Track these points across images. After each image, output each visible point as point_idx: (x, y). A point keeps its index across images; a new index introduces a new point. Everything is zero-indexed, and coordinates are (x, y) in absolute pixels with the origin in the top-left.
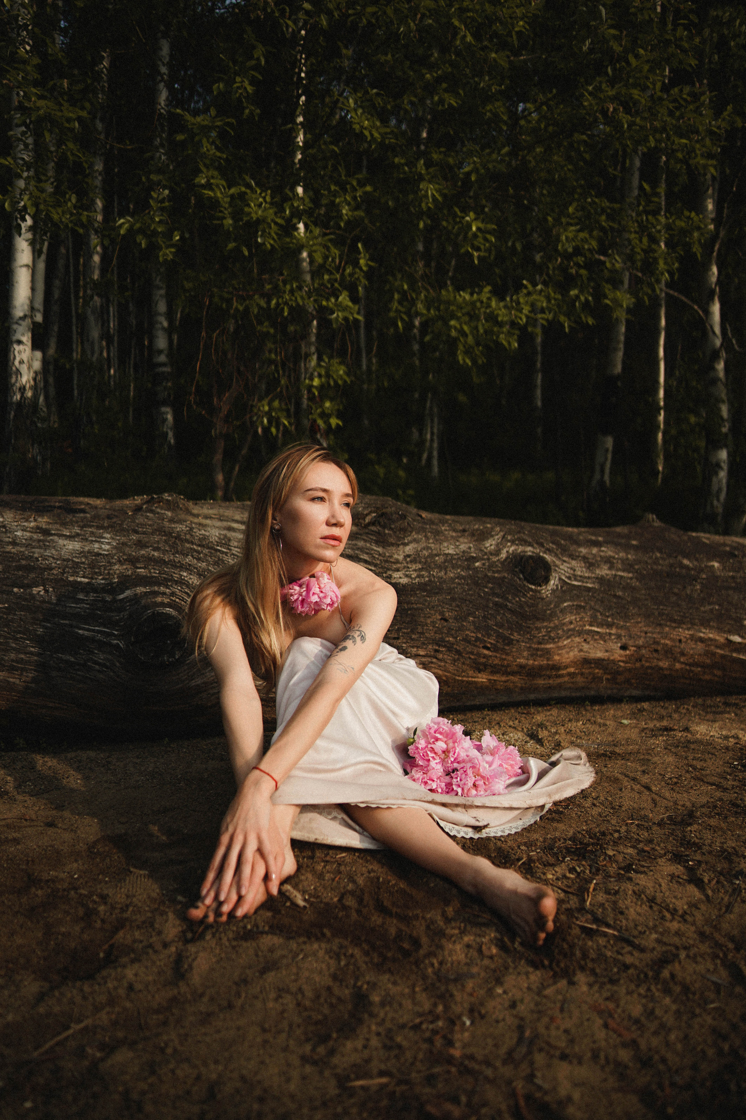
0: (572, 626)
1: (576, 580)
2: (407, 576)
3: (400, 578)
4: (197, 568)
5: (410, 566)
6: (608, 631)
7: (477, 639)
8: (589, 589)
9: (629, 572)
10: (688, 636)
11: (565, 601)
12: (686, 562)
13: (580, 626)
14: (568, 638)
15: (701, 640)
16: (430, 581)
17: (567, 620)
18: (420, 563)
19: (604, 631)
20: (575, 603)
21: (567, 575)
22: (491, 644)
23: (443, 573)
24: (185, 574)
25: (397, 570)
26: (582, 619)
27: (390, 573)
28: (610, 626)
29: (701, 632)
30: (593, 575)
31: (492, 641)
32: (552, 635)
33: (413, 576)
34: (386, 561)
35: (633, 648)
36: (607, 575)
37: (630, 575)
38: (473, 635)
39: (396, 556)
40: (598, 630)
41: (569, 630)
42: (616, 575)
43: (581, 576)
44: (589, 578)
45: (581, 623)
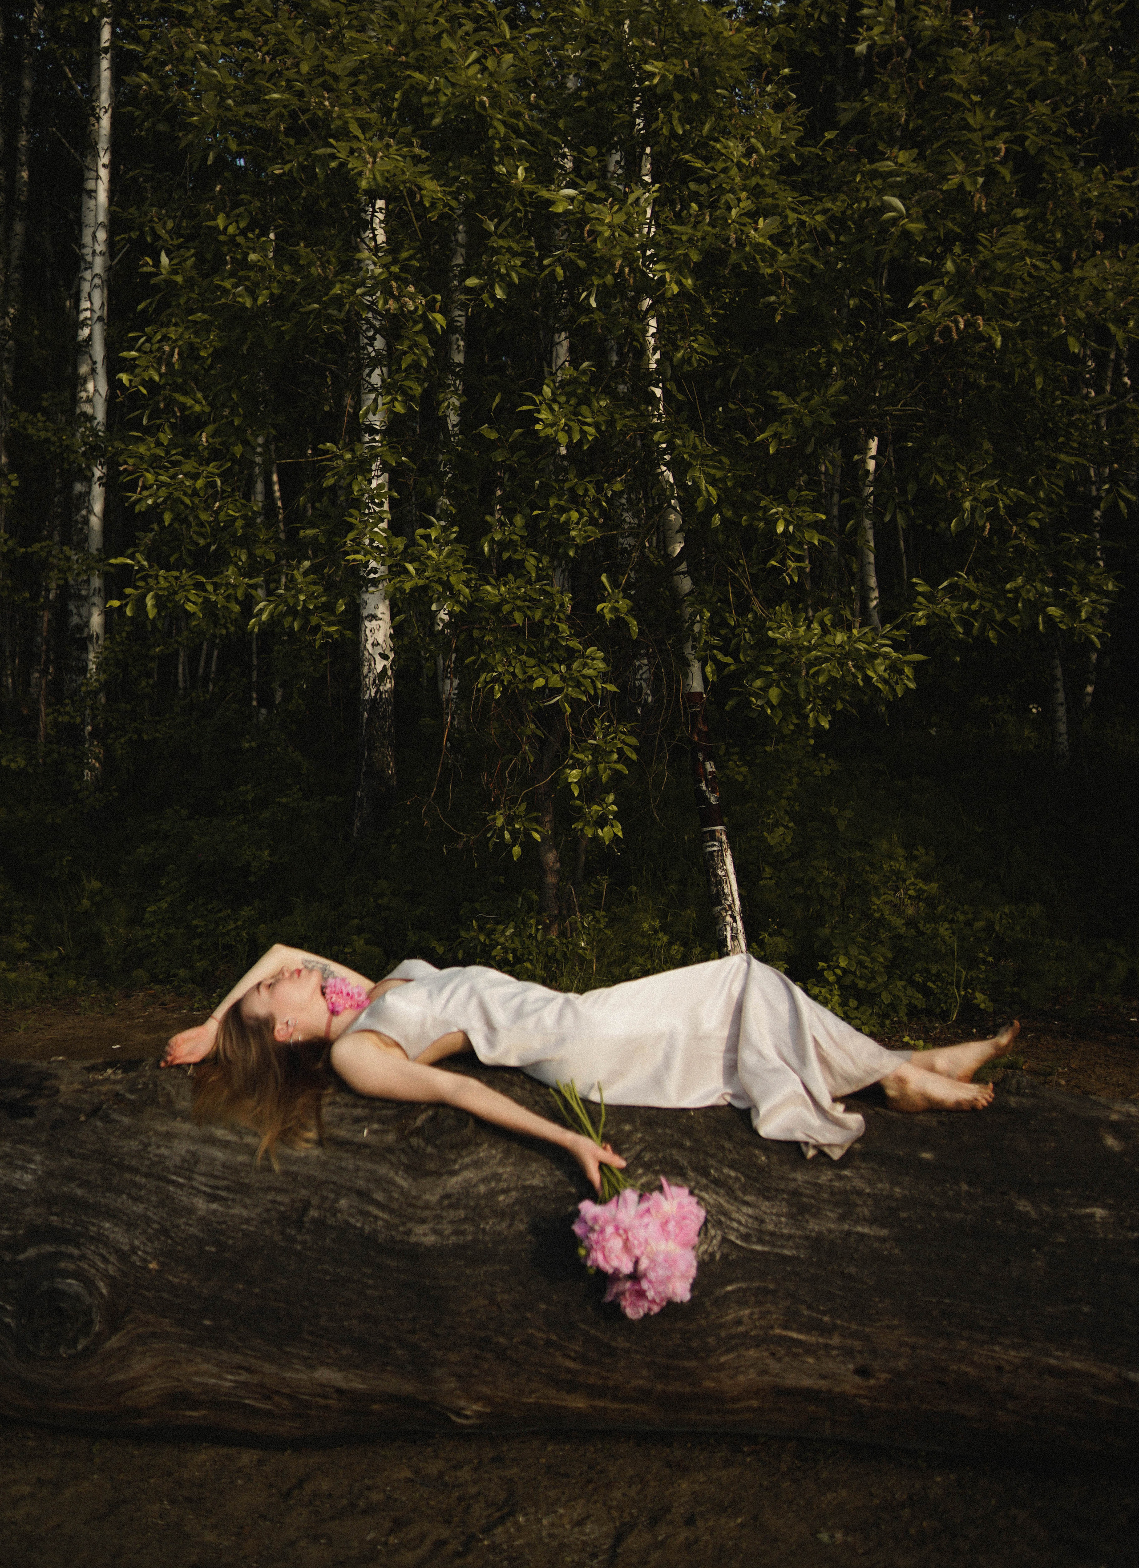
0: (741, 1329)
1: (760, 1241)
2: (435, 1232)
3: (425, 1235)
4: (127, 1215)
5: (444, 1214)
6: (821, 1340)
7: (549, 1343)
8: (785, 1259)
9: (883, 1226)
10: (1016, 1361)
11: (730, 1282)
12: (1023, 1206)
13: (762, 1328)
14: (728, 1351)
15: (1051, 1371)
16: (475, 1241)
17: (729, 1317)
18: (465, 1208)
19: (813, 1339)
20: (755, 1284)
21: (743, 1230)
22: (576, 1352)
23: (504, 1225)
24: (107, 1225)
25: (423, 1221)
26: (764, 1315)
27: (410, 1225)
28: (825, 1330)
29: (1051, 1356)
30: (799, 1233)
31: (577, 1348)
32: (694, 1345)
33: (446, 1233)
34: (411, 1205)
35: (885, 1376)
36: (830, 1231)
37: (884, 1232)
38: (541, 1335)
39: (427, 1197)
40: (802, 1337)
41: (733, 1337)
42: (849, 1233)
43: (772, 1234)
44: (790, 1237)
45: (763, 1323)
